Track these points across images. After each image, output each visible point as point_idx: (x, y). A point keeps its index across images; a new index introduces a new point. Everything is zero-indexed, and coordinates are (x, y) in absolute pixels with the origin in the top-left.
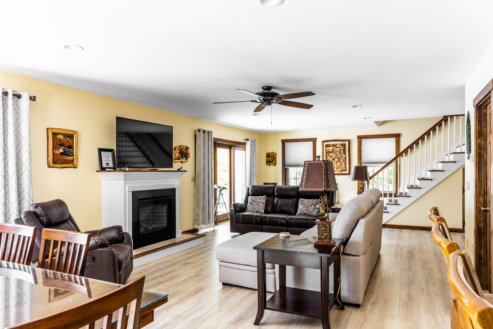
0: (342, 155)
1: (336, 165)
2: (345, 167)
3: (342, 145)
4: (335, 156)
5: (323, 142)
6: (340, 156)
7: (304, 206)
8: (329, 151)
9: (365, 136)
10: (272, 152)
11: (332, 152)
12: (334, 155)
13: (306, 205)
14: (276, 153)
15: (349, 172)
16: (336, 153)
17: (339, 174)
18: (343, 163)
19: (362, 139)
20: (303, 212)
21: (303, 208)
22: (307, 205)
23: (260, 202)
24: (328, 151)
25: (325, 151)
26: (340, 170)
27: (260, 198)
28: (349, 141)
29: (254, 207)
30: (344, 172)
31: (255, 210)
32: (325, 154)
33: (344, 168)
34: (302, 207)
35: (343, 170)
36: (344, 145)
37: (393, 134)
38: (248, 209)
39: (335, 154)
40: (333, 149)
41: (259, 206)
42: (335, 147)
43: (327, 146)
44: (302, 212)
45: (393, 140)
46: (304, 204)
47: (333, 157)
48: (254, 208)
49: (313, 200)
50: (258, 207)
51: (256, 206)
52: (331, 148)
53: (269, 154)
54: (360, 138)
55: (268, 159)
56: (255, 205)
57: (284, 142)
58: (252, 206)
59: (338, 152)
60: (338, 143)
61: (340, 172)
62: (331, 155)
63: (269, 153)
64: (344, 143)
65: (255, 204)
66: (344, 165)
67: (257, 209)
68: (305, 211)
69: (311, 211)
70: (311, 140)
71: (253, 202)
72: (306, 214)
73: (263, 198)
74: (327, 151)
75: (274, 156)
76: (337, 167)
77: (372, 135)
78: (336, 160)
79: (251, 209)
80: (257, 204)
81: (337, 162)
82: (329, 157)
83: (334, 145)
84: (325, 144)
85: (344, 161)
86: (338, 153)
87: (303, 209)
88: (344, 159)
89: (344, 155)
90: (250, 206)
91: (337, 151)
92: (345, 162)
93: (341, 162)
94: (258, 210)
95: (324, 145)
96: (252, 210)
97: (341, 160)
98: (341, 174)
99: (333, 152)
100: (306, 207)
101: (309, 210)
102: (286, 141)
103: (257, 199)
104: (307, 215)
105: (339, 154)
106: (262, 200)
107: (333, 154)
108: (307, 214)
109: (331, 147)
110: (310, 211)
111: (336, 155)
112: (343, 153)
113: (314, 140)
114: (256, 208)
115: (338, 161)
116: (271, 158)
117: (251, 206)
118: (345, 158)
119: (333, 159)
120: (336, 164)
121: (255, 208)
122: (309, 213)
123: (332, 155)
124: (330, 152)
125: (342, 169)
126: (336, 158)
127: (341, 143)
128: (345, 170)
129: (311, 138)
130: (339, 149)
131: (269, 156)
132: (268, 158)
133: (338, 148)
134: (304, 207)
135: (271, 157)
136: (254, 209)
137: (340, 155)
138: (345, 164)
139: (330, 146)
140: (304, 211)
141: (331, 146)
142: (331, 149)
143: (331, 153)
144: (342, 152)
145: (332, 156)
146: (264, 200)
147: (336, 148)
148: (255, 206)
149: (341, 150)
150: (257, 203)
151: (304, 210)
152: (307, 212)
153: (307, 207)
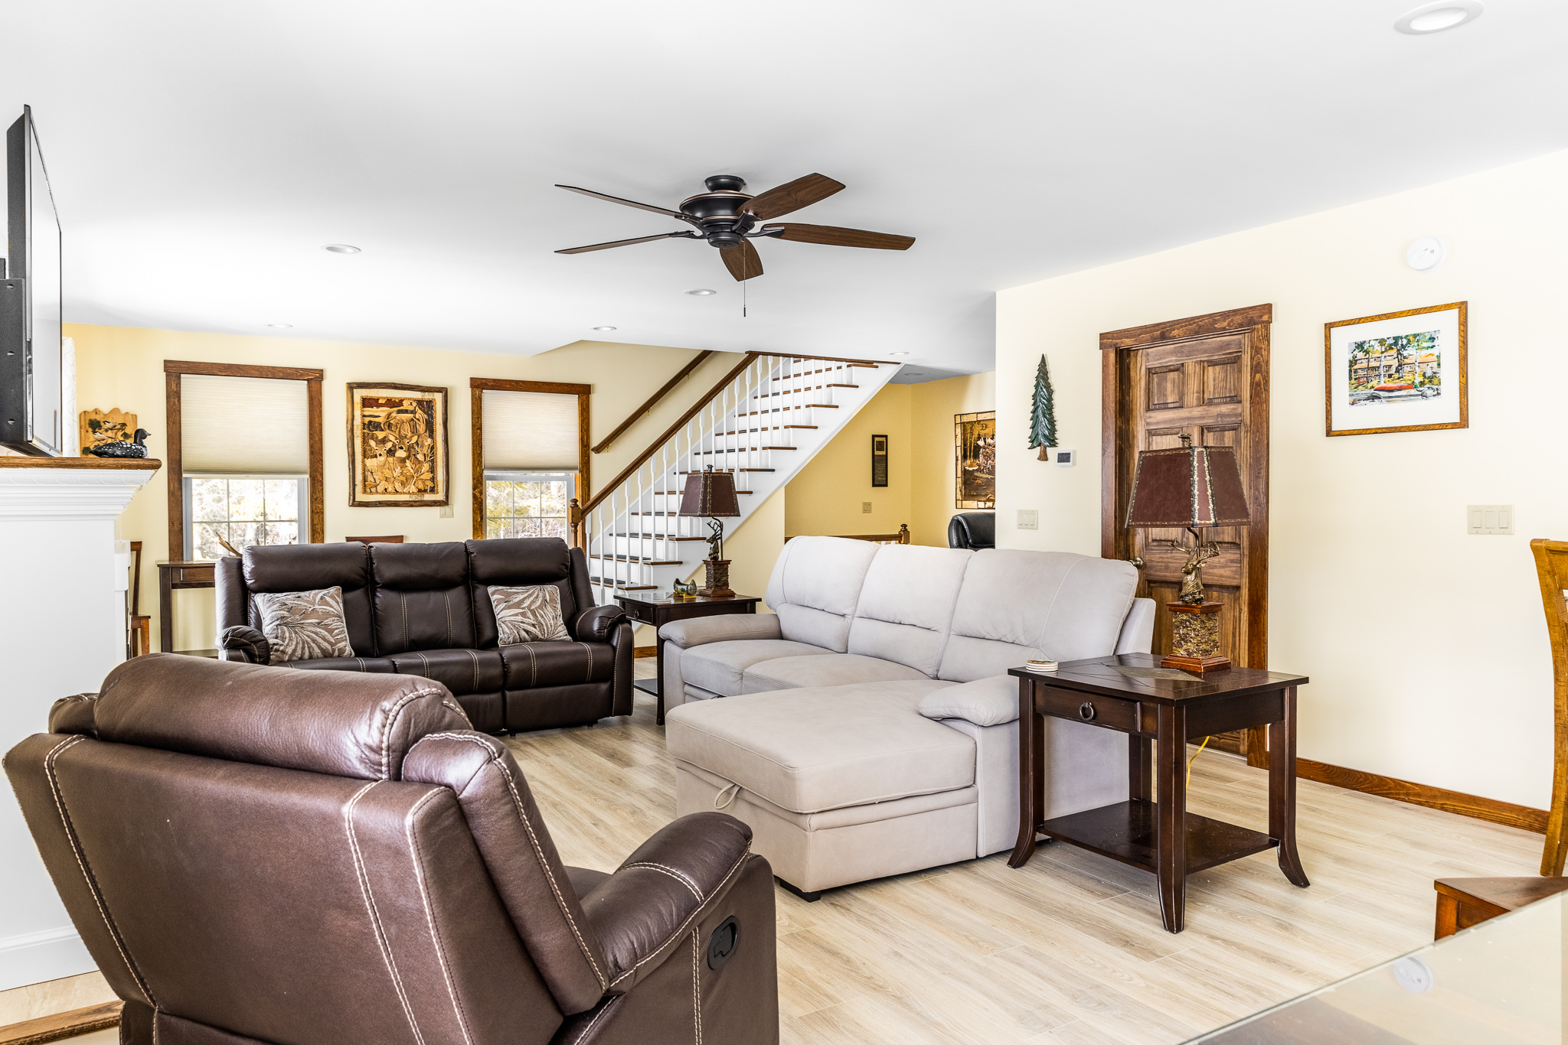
0: (420, 439)
1: (402, 473)
2: (433, 479)
3: (420, 402)
4: (396, 439)
5: (352, 387)
6: (413, 442)
7: (521, 611)
8: (375, 422)
9: (494, 380)
10: (115, 411)
11: (386, 427)
12: (392, 438)
13: (529, 607)
14: (136, 416)
15: (447, 496)
16: (400, 431)
17: (414, 504)
18: (426, 467)
19: (484, 391)
20: (527, 632)
21: (520, 618)
22: (530, 605)
23: (328, 615)
24: (370, 422)
25: (358, 421)
26: (415, 491)
27: (322, 598)
28: (444, 391)
29: (308, 636)
30: (428, 497)
31: (317, 650)
32: (358, 432)
33: (430, 484)
34: (516, 615)
35: (425, 491)
36: (427, 407)
37: (573, 385)
38: (282, 648)
39: (397, 432)
40: (390, 414)
41: (331, 632)
42: (396, 409)
43: (367, 402)
44: (524, 634)
45: (573, 400)
46: (518, 605)
47: (389, 445)
48: (309, 640)
49: (538, 587)
50: (326, 633)
51: (316, 634)
52: (382, 411)
53: (98, 417)
54: (479, 385)
55: (92, 439)
56: (313, 629)
57: (175, 371)
58: (296, 633)
59: (407, 427)
60: (409, 397)
61: (413, 498)
62: (380, 435)
63: (96, 412)
64: (427, 396)
65: (313, 625)
66: (428, 471)
67: (325, 645)
68: (534, 629)
69: (551, 626)
70: (302, 375)
71: (297, 617)
72: (535, 639)
73: (332, 597)
74: (367, 420)
75: (124, 425)
76: (404, 479)
77: (517, 382)
78: (401, 454)
79: (296, 646)
80: (319, 623)
81: (403, 461)
82: (372, 443)
83: (390, 403)
84: (359, 394)
85: (428, 459)
86: (406, 430)
87: (522, 622)
88: (425, 450)
89: (429, 440)
90: (287, 635)
91: (404, 422)
92: (433, 462)
93: (419, 462)
94: (329, 647)
95: (357, 400)
96: (303, 648)
97: (418, 456)
98: (418, 503)
99: (389, 426)
100: (529, 614)
101: (544, 624)
102: (189, 368)
103: (307, 601)
104: (541, 640)
105: (409, 435)
106: (331, 603)
107: (388, 431)
108: (540, 636)
109: (381, 409)
110: (547, 625)
111: (401, 438)
112: (426, 432)
113: (314, 379)
114: (320, 640)
115: (408, 457)
116: (110, 434)
117: (290, 633)
118: (432, 448)
119: (390, 449)
120: (399, 468)
121: (314, 641)
122: (548, 635)
123: (385, 437)
124: (377, 426)
125: (421, 486)
126: (402, 448)
127: (418, 395)
128: (433, 490)
129: (302, 369)
130: (411, 416)
131: (100, 427)
132: (94, 432)
133: (406, 411)
134: (523, 614)
135: (106, 431)
136: (313, 645)
137: (415, 439)
138: (432, 470)
139: (379, 406)
140: (529, 627)
141: (382, 405)
142: (381, 413)
143: (382, 430)
144: (422, 428)
145: (384, 441)
146: (337, 602)
147: (399, 412)
148: (313, 632)
149: (417, 421)
150: (317, 621)
151: (528, 624)
152: (540, 631)
153: (533, 613)
